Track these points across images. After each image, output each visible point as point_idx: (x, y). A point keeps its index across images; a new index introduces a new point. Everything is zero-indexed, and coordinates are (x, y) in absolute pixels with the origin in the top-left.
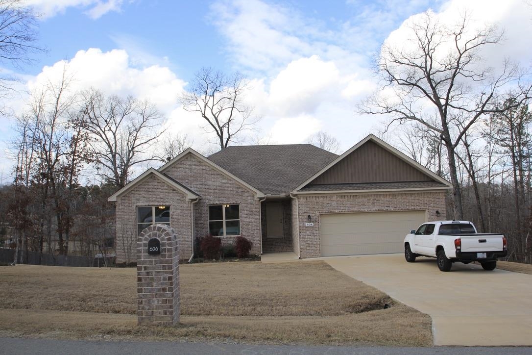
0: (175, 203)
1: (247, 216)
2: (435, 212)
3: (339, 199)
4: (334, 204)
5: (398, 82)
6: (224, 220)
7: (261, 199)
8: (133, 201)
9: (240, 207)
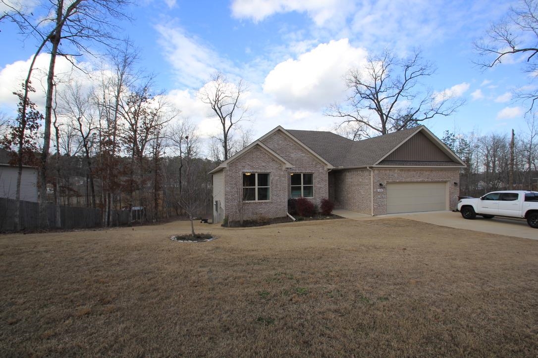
0: (274, 171)
1: (319, 182)
2: (453, 183)
3: (399, 172)
4: (396, 175)
6: (302, 186)
7: (329, 169)
8: (240, 168)
9: (314, 176)
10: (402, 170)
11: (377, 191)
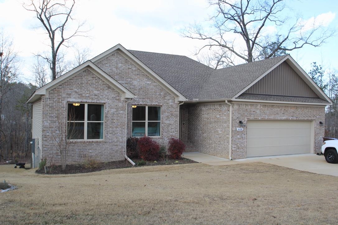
0: (110, 101)
1: (168, 118)
2: (319, 123)
4: (258, 111)
6: (147, 121)
7: (180, 102)
9: (162, 109)
10: (265, 105)
11: (236, 130)
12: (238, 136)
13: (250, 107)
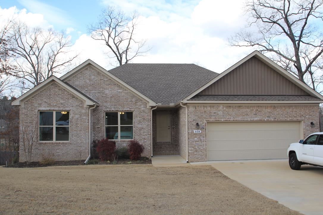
0: (74, 109)
1: (140, 122)
2: (310, 124)
3: (225, 109)
4: (220, 113)
5: (263, 20)
6: (119, 125)
7: (152, 107)
8: (36, 105)
9: (134, 114)
11: (192, 133)
12: (196, 139)
13: (209, 108)
